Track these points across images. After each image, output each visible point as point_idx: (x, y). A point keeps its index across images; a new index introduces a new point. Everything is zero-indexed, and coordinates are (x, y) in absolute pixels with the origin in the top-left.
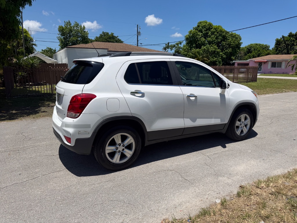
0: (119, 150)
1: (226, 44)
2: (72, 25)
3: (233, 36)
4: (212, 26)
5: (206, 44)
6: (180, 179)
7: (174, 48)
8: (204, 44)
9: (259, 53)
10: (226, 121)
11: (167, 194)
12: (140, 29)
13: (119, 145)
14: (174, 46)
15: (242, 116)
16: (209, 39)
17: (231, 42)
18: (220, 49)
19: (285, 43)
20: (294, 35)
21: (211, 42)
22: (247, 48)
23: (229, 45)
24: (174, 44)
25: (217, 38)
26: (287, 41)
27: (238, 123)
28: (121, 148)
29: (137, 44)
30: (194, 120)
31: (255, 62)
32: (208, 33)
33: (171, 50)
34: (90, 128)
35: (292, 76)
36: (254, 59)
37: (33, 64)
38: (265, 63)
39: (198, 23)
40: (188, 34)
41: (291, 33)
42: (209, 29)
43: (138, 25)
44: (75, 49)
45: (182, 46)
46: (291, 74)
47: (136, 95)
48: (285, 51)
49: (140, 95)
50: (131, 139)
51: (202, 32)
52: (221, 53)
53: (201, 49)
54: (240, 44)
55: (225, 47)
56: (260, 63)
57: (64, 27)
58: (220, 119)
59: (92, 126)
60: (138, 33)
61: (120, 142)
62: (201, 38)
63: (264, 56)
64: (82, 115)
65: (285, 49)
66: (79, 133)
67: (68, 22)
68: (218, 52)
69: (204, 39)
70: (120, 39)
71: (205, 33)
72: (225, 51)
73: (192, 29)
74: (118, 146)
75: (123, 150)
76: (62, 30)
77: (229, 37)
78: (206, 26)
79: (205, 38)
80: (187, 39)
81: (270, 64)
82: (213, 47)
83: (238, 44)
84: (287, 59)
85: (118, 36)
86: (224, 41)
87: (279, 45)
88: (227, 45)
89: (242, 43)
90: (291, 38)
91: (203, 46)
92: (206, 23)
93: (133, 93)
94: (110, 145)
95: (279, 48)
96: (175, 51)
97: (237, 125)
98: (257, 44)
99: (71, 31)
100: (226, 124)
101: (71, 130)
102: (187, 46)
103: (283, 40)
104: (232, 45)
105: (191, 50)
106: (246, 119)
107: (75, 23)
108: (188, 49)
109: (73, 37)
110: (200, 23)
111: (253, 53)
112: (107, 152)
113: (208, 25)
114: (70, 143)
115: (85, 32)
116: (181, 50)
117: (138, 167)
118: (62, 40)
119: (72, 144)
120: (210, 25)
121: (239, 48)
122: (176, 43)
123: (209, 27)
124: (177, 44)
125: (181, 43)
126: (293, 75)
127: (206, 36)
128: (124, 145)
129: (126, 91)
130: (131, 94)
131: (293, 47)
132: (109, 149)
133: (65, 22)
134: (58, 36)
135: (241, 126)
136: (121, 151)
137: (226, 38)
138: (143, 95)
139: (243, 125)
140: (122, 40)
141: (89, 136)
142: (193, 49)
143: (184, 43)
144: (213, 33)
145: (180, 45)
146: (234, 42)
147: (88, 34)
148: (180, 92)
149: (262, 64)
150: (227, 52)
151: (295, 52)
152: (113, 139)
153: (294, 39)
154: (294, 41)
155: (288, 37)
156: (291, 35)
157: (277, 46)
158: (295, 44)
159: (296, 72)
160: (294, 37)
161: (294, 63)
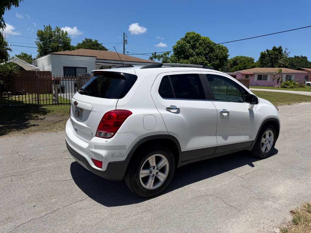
0: (153, 173)
1: (213, 55)
2: (53, 30)
3: (221, 48)
4: (200, 38)
5: (194, 55)
6: (224, 205)
7: (162, 58)
8: (192, 55)
9: (245, 66)
10: (254, 138)
11: (219, 225)
12: (127, 37)
13: (153, 168)
14: (162, 56)
15: (267, 133)
16: (197, 50)
17: (218, 54)
18: (207, 61)
19: (269, 56)
20: (277, 49)
21: (199, 53)
22: (233, 60)
23: (217, 56)
24: (162, 54)
25: (204, 50)
26: (271, 54)
27: (263, 140)
28: (154, 172)
29: (123, 52)
30: (225, 138)
31: (243, 74)
32: (196, 44)
33: (159, 60)
34: (126, 149)
35: (278, 88)
36: (240, 71)
37: (11, 71)
38: (251, 75)
39: (186, 34)
40: (176, 44)
41: (275, 47)
42: (197, 40)
43: (124, 33)
44: (61, 55)
45: (169, 56)
46: (276, 86)
47: (172, 111)
48: (270, 64)
49: (176, 111)
50: (165, 161)
51: (190, 43)
52: (209, 65)
53: (189, 60)
54: (227, 56)
55: (213, 59)
57: (44, 31)
58: (248, 136)
59: (127, 148)
60: (125, 42)
61: (154, 164)
62: (189, 49)
63: (250, 68)
64: (117, 134)
65: (270, 62)
66: (113, 155)
67: (48, 26)
68: (206, 63)
69: (192, 51)
70: (104, 46)
71: (193, 44)
72: (212, 62)
73: (180, 40)
74: (152, 170)
75: (157, 173)
76: (41, 35)
77: (216, 49)
78: (195, 37)
79: (193, 49)
80: (175, 50)
81: (256, 77)
82: (202, 59)
83: (225, 56)
84: (273, 72)
85: (102, 44)
86: (211, 52)
87: (264, 58)
88: (215, 57)
89: (229, 55)
90: (275, 52)
91: (191, 57)
92: (195, 34)
93: (168, 109)
94: (144, 168)
95: (264, 62)
96: (163, 61)
97: (262, 142)
98: (242, 57)
99: (51, 36)
100: (253, 141)
101: (103, 153)
102: (175, 56)
103: (268, 53)
104: (219, 56)
105: (179, 61)
106: (270, 135)
107: (56, 28)
108: (176, 60)
109: (54, 42)
110: (188, 34)
111: (240, 66)
112: (141, 176)
113: (196, 36)
114: (101, 168)
115: (67, 38)
116: (168, 60)
117: (171, 192)
118: (41, 45)
119: (104, 169)
120: (198, 36)
121: (226, 60)
122: (163, 53)
123: (197, 38)
124: (165, 55)
125: (168, 54)
126: (279, 88)
127: (194, 47)
128: (158, 167)
129: (162, 107)
130: (167, 110)
131: (277, 61)
132: (143, 173)
133: (44, 26)
134: (37, 41)
135: (266, 143)
136: (154, 174)
137: (214, 50)
138: (178, 111)
139: (267, 142)
140: (106, 48)
141: (123, 159)
142: (181, 60)
143: (172, 53)
144: (200, 44)
145: (167, 56)
146: (221, 54)
147: (70, 40)
148: (213, 108)
149: (248, 77)
150: (214, 64)
151: (279, 65)
152: (148, 162)
153: (278, 53)
154: (277, 55)
155: (272, 51)
156: (274, 49)
157: (262, 59)
158: (279, 58)
159: (282, 85)
160: (278, 51)
161: (279, 76)
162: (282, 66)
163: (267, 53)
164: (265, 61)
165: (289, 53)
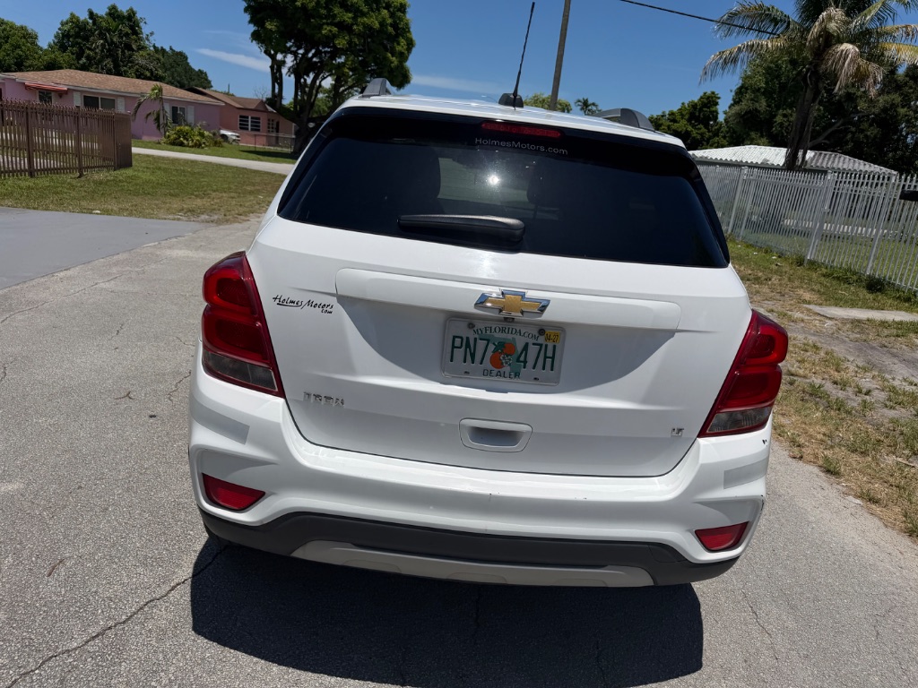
9: (20, 56)
19: (101, 36)
20: (123, 17)
26: (108, 30)
31: (27, 88)
35: (157, 145)
36: (18, 76)
38: (61, 94)
41: (114, 8)
46: (145, 138)
48: (108, 63)
56: (45, 94)
63: (39, 69)
65: (107, 57)
81: (78, 101)
84: (130, 90)
87: (86, 39)
90: (117, 25)
95: (88, 52)
103: (94, 23)
126: (159, 143)
131: (130, 56)
149: (50, 98)
151: (137, 70)
153: (130, 31)
154: (127, 35)
155: (110, 20)
156: (113, 13)
157: (80, 40)
158: (134, 47)
159: (169, 136)
160: (128, 23)
161: (156, 107)
162: (148, 74)
163: (91, 21)
164: (90, 49)
165: (152, 34)
